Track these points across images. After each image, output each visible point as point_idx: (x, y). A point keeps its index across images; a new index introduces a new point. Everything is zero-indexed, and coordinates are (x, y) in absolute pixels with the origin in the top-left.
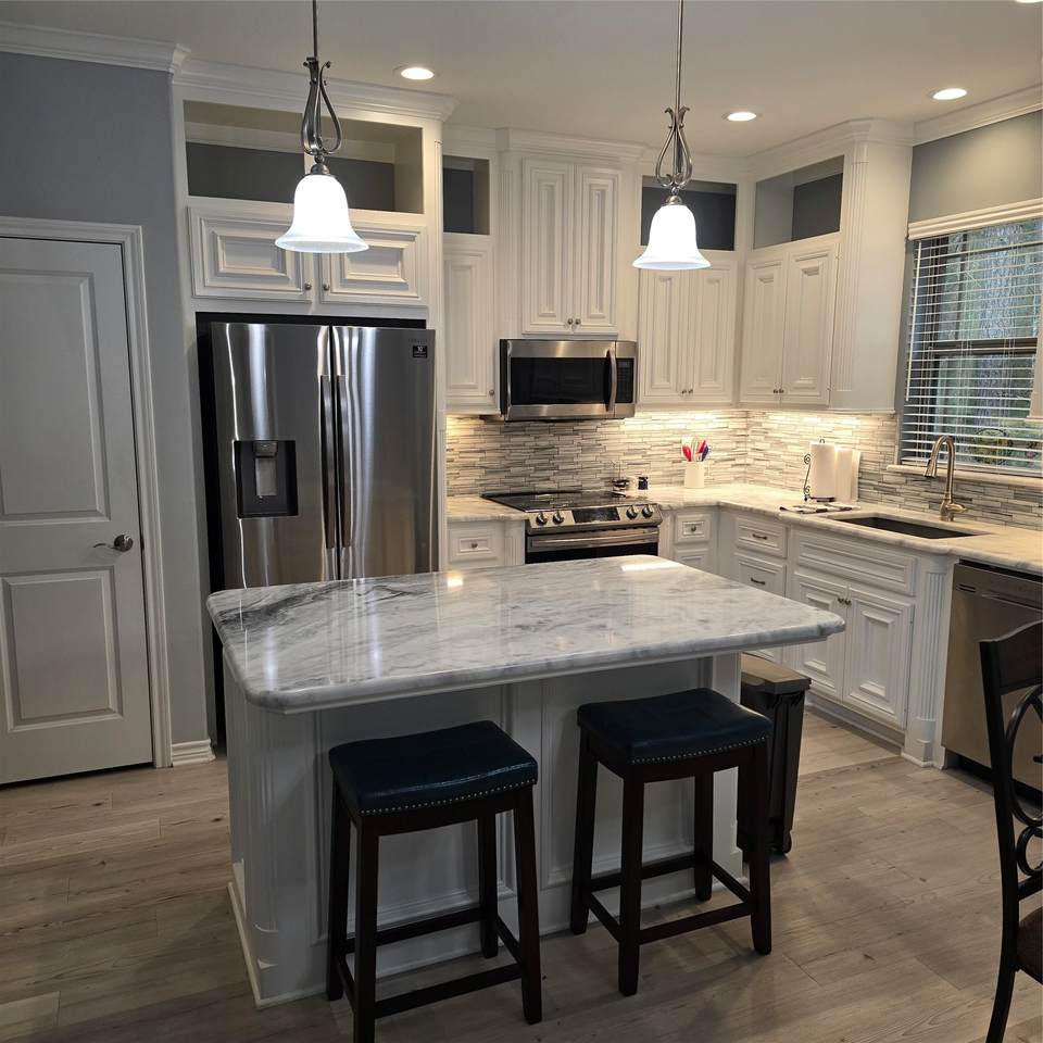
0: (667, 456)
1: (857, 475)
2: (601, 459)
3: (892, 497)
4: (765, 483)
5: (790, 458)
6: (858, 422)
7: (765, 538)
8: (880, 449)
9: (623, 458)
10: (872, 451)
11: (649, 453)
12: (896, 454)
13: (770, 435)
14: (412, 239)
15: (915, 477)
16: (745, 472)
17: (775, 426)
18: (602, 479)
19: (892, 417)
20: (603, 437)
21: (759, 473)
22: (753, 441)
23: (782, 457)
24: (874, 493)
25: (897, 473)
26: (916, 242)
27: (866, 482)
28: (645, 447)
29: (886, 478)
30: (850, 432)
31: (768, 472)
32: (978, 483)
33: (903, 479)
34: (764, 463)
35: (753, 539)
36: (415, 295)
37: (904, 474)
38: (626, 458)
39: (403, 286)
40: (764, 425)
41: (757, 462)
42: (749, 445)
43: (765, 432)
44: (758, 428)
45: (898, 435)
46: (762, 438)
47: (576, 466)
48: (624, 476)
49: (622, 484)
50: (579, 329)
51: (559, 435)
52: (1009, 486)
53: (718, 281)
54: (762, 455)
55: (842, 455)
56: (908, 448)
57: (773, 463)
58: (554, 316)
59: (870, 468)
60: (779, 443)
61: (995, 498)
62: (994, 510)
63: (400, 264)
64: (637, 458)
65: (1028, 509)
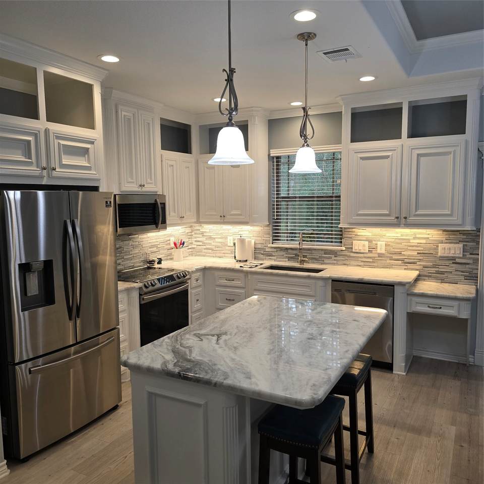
0: (165, 247)
1: (254, 249)
2: (141, 251)
3: (270, 257)
4: (204, 256)
5: (217, 244)
6: (252, 228)
7: (233, 280)
8: (263, 238)
9: (149, 250)
10: (259, 240)
11: (159, 246)
12: (271, 240)
13: (205, 234)
14: (92, 143)
15: (281, 249)
16: (192, 252)
17: (208, 231)
18: (142, 261)
19: (268, 226)
20: (141, 240)
21: (201, 251)
22: (196, 238)
23: (213, 244)
24: (262, 256)
25: (272, 247)
26: (273, 157)
27: (258, 252)
28: (157, 244)
29: (267, 250)
30: (248, 232)
31: (206, 251)
32: (309, 249)
33: (275, 250)
34: (202, 247)
35: (226, 281)
36: (95, 173)
37: (275, 248)
38: (151, 249)
39: (89, 168)
40: (201, 230)
41: (199, 247)
42: (193, 239)
43: (202, 233)
44: (198, 232)
45: (271, 233)
46: (201, 236)
47: (131, 256)
48: (151, 258)
49: (152, 262)
50: (144, 189)
51: (123, 241)
52: (322, 250)
53: (188, 167)
54: (201, 243)
55: (248, 241)
56: (276, 238)
57: (208, 247)
58: (133, 183)
59: (259, 246)
60: (210, 238)
61: (316, 255)
62: (316, 259)
63: (86, 156)
64: (154, 249)
65: (330, 258)
